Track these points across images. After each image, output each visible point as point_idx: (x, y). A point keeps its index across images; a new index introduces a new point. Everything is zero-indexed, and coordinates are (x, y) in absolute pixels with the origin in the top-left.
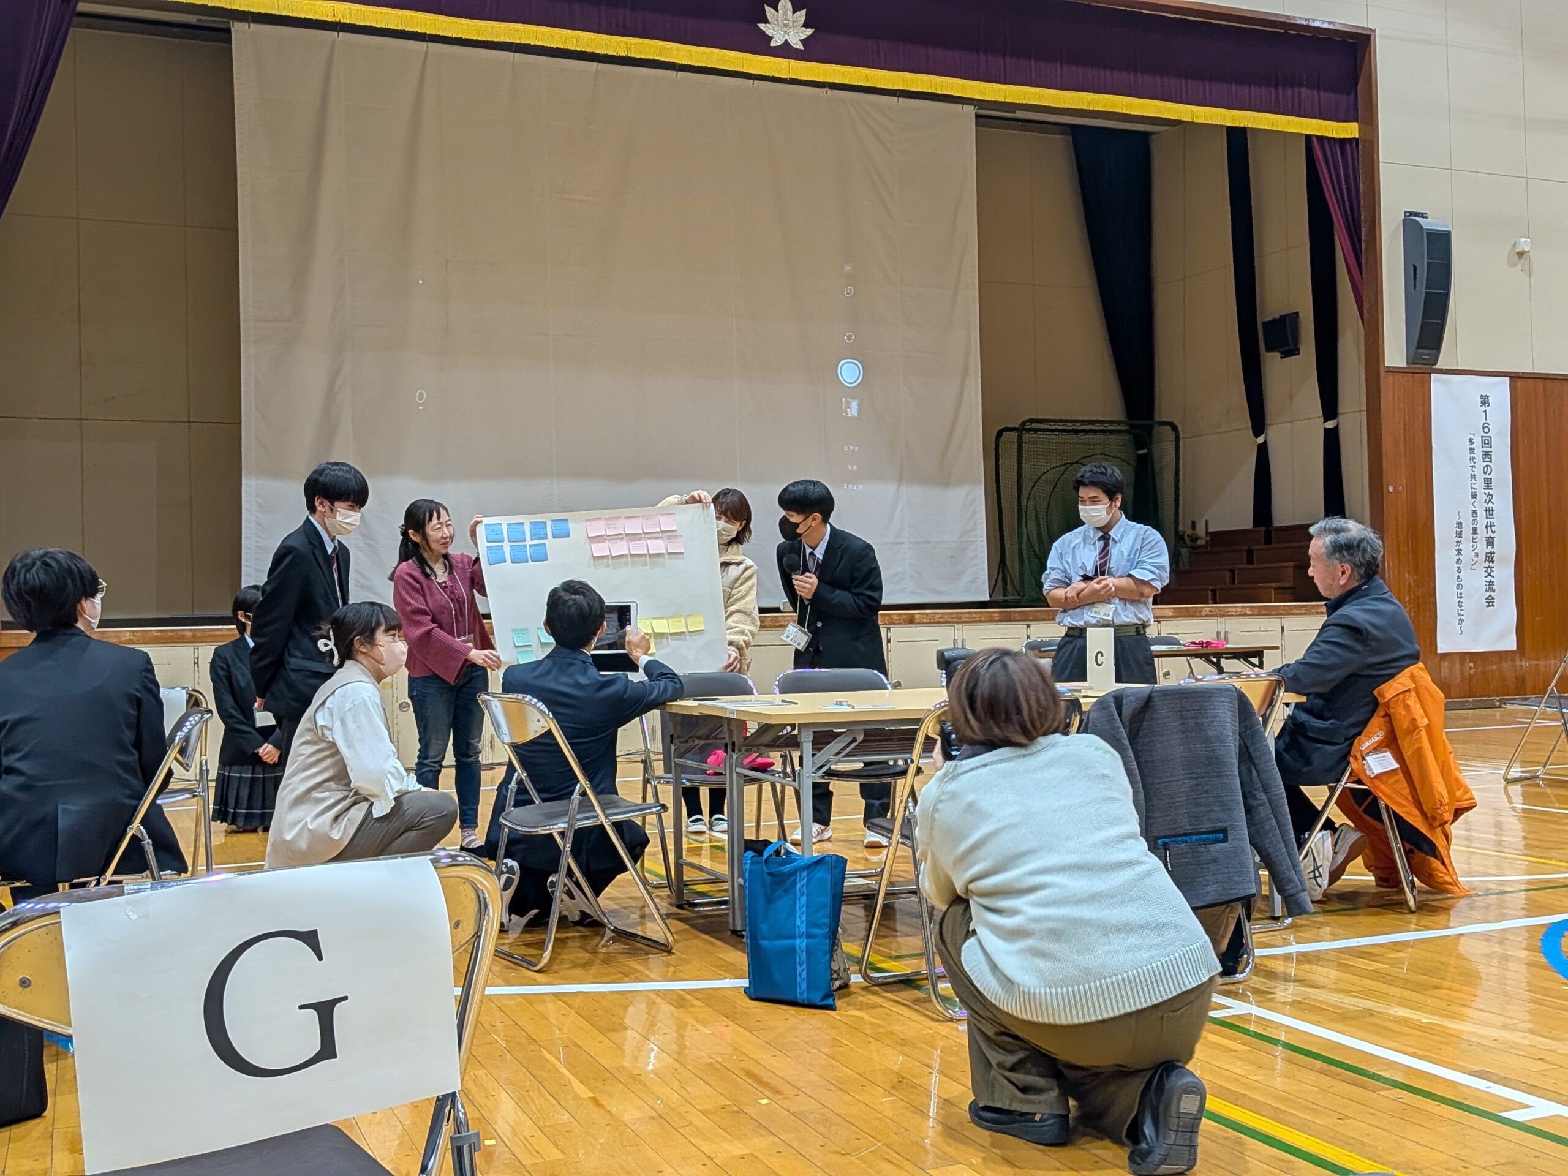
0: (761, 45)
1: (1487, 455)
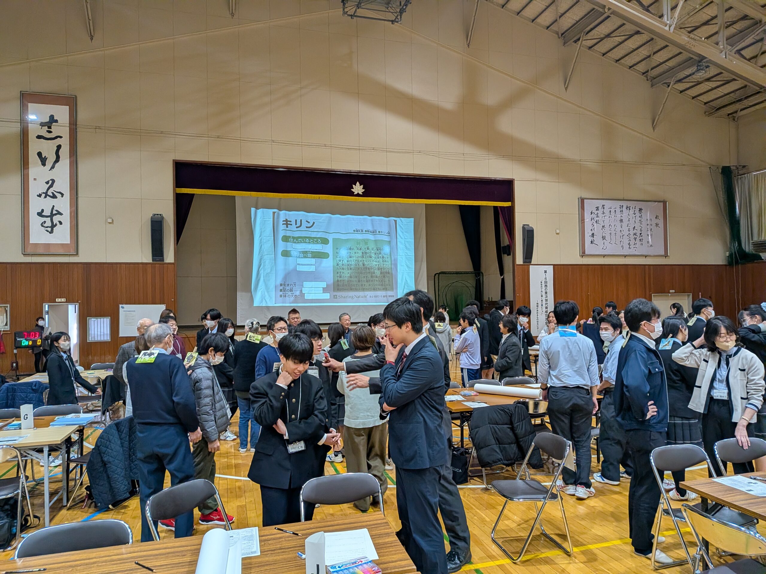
0: (352, 194)
1: (546, 286)
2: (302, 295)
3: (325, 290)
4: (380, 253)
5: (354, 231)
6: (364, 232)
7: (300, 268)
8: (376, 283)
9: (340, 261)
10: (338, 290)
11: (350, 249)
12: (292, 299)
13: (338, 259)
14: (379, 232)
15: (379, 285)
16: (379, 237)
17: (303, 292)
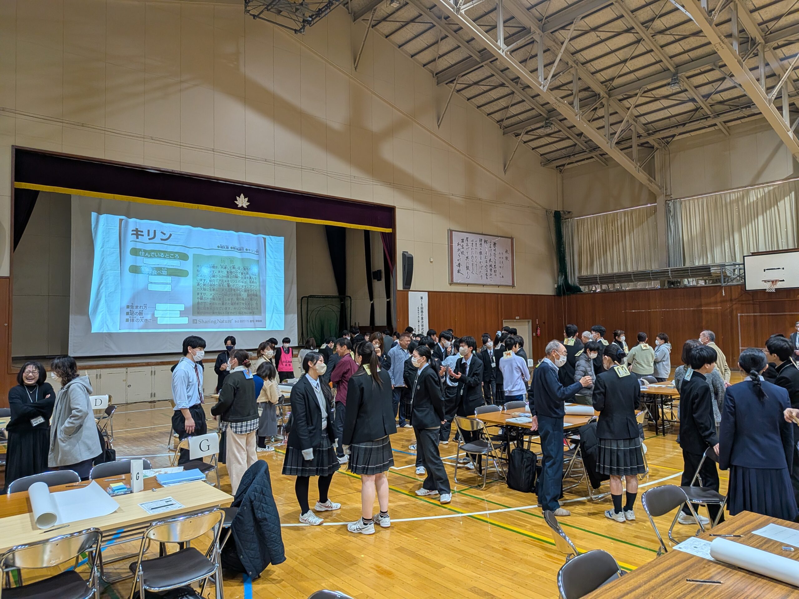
0: (235, 207)
1: (422, 311)
2: (154, 319)
3: (182, 314)
4: (247, 273)
5: (218, 247)
6: (230, 249)
7: (152, 288)
8: (242, 306)
9: (201, 280)
10: (198, 313)
11: (214, 267)
12: (141, 324)
13: (199, 278)
14: (247, 250)
15: (246, 308)
16: (246, 255)
17: (156, 316)
